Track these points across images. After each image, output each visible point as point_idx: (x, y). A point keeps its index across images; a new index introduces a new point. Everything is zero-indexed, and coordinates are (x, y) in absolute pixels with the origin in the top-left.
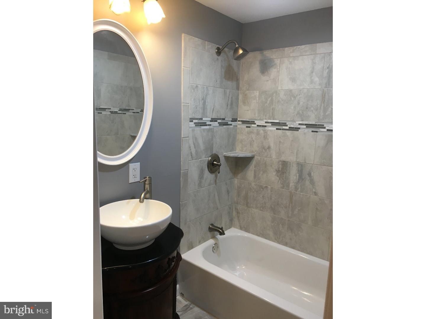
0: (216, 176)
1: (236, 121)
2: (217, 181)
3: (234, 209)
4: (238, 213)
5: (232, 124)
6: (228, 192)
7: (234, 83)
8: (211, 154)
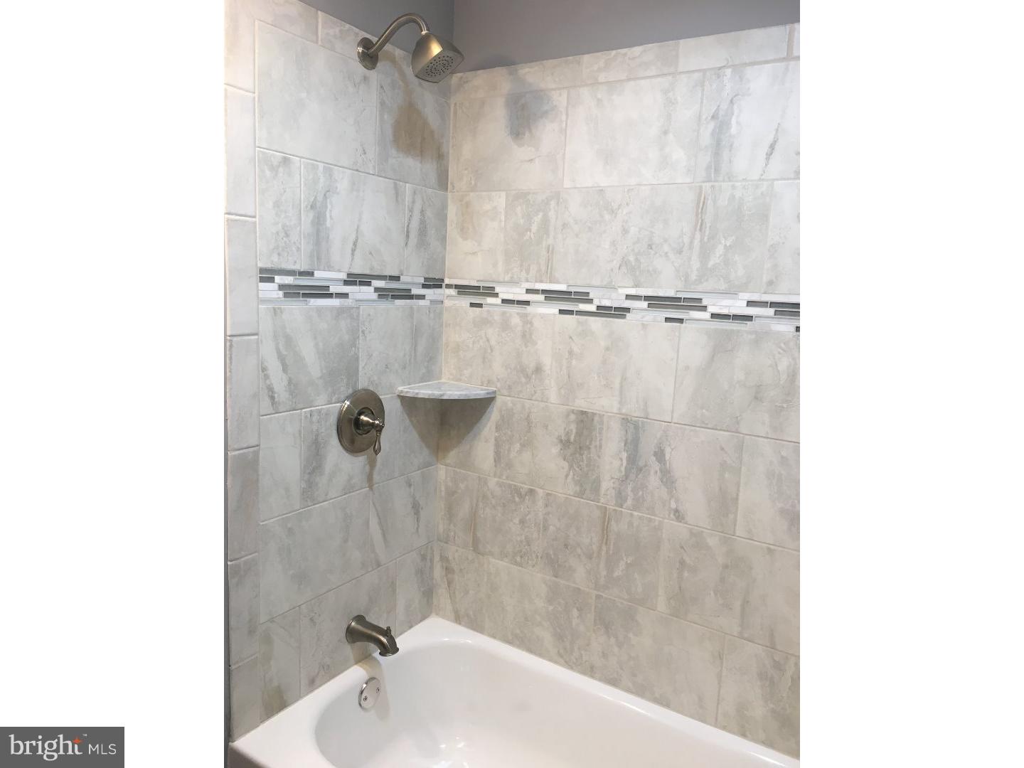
0: (372, 464)
1: (440, 286)
2: (376, 477)
3: (437, 558)
4: (448, 570)
5: (424, 296)
6: (416, 508)
7: (430, 168)
8: (350, 391)
